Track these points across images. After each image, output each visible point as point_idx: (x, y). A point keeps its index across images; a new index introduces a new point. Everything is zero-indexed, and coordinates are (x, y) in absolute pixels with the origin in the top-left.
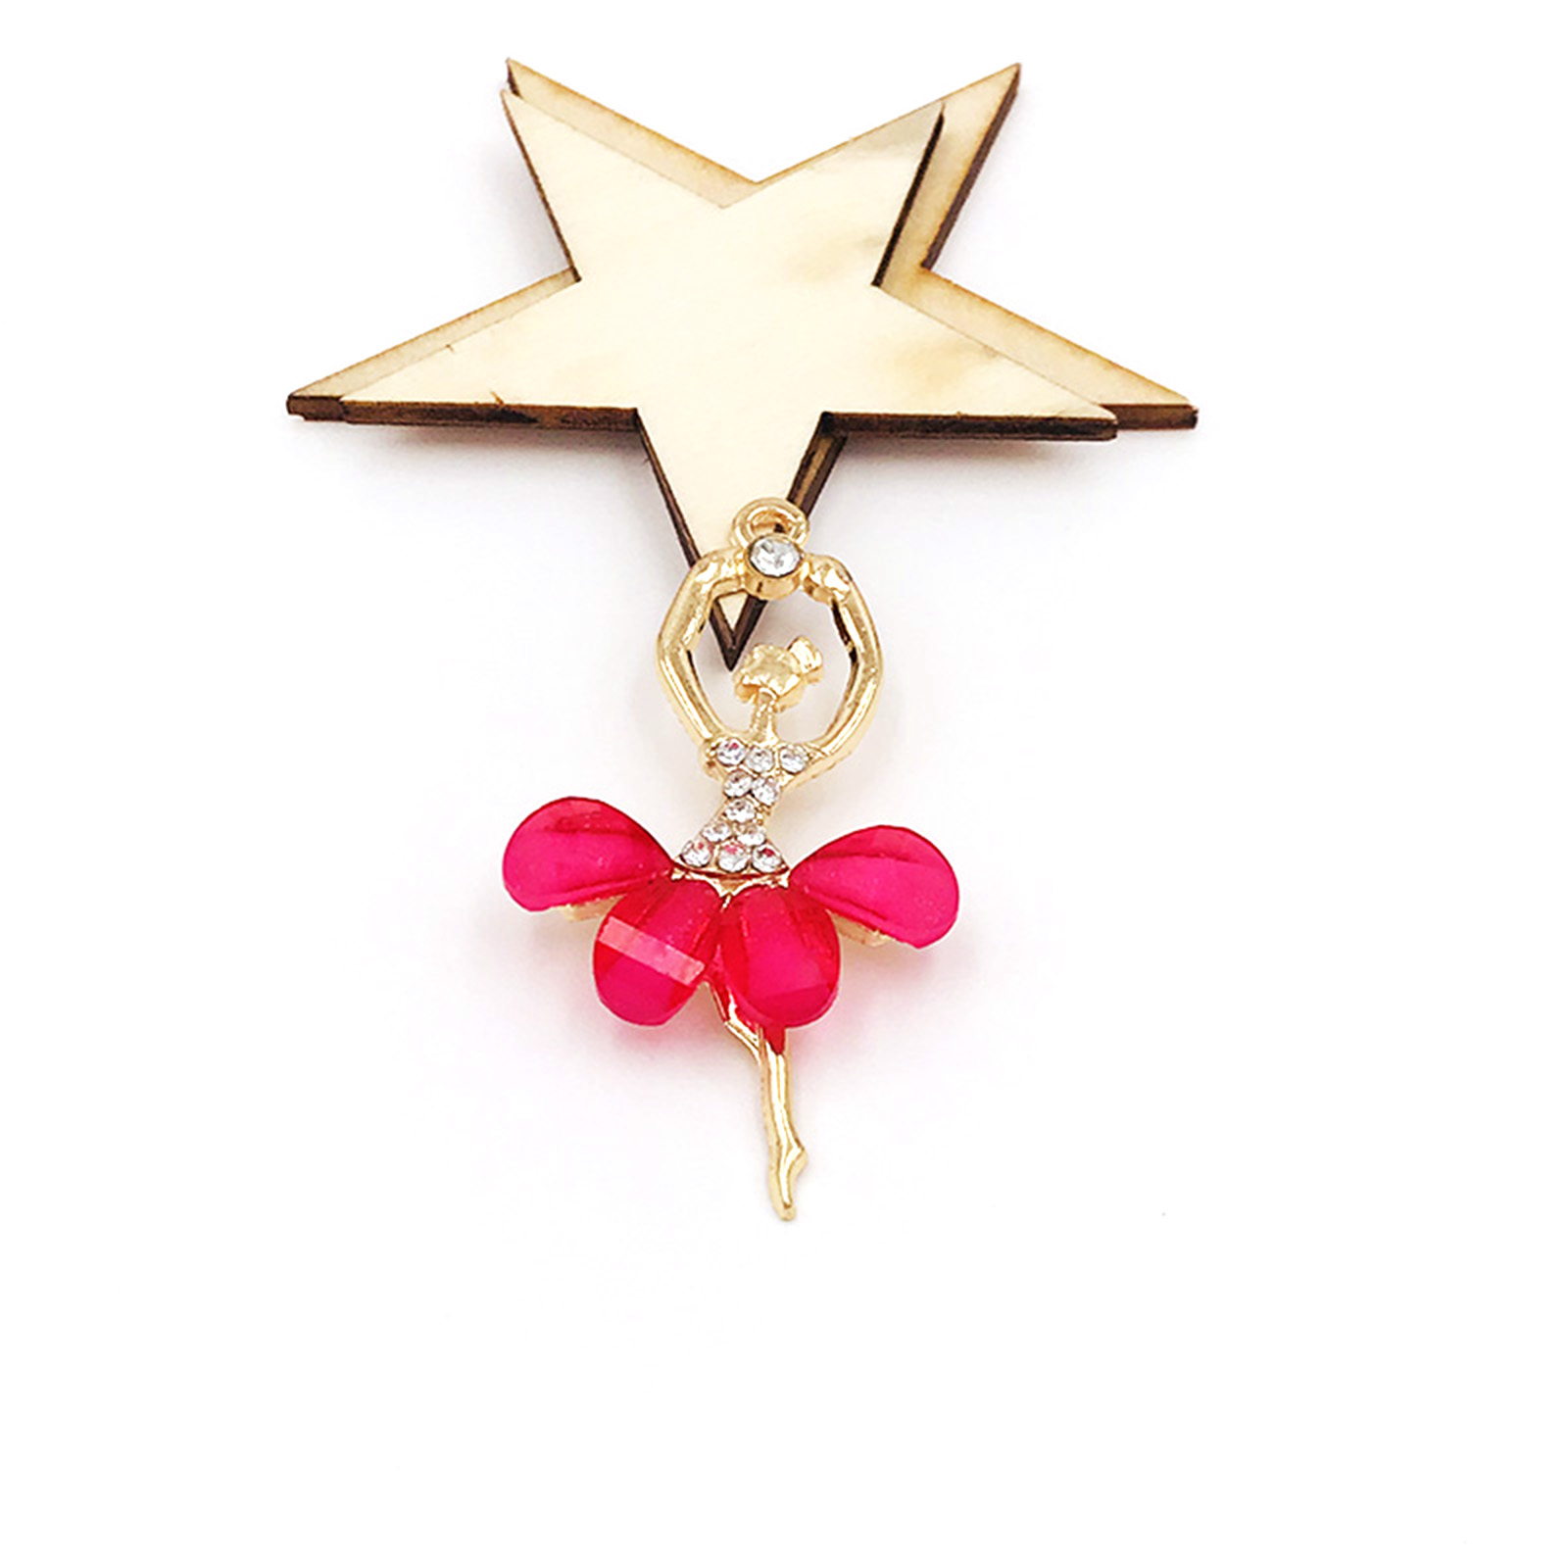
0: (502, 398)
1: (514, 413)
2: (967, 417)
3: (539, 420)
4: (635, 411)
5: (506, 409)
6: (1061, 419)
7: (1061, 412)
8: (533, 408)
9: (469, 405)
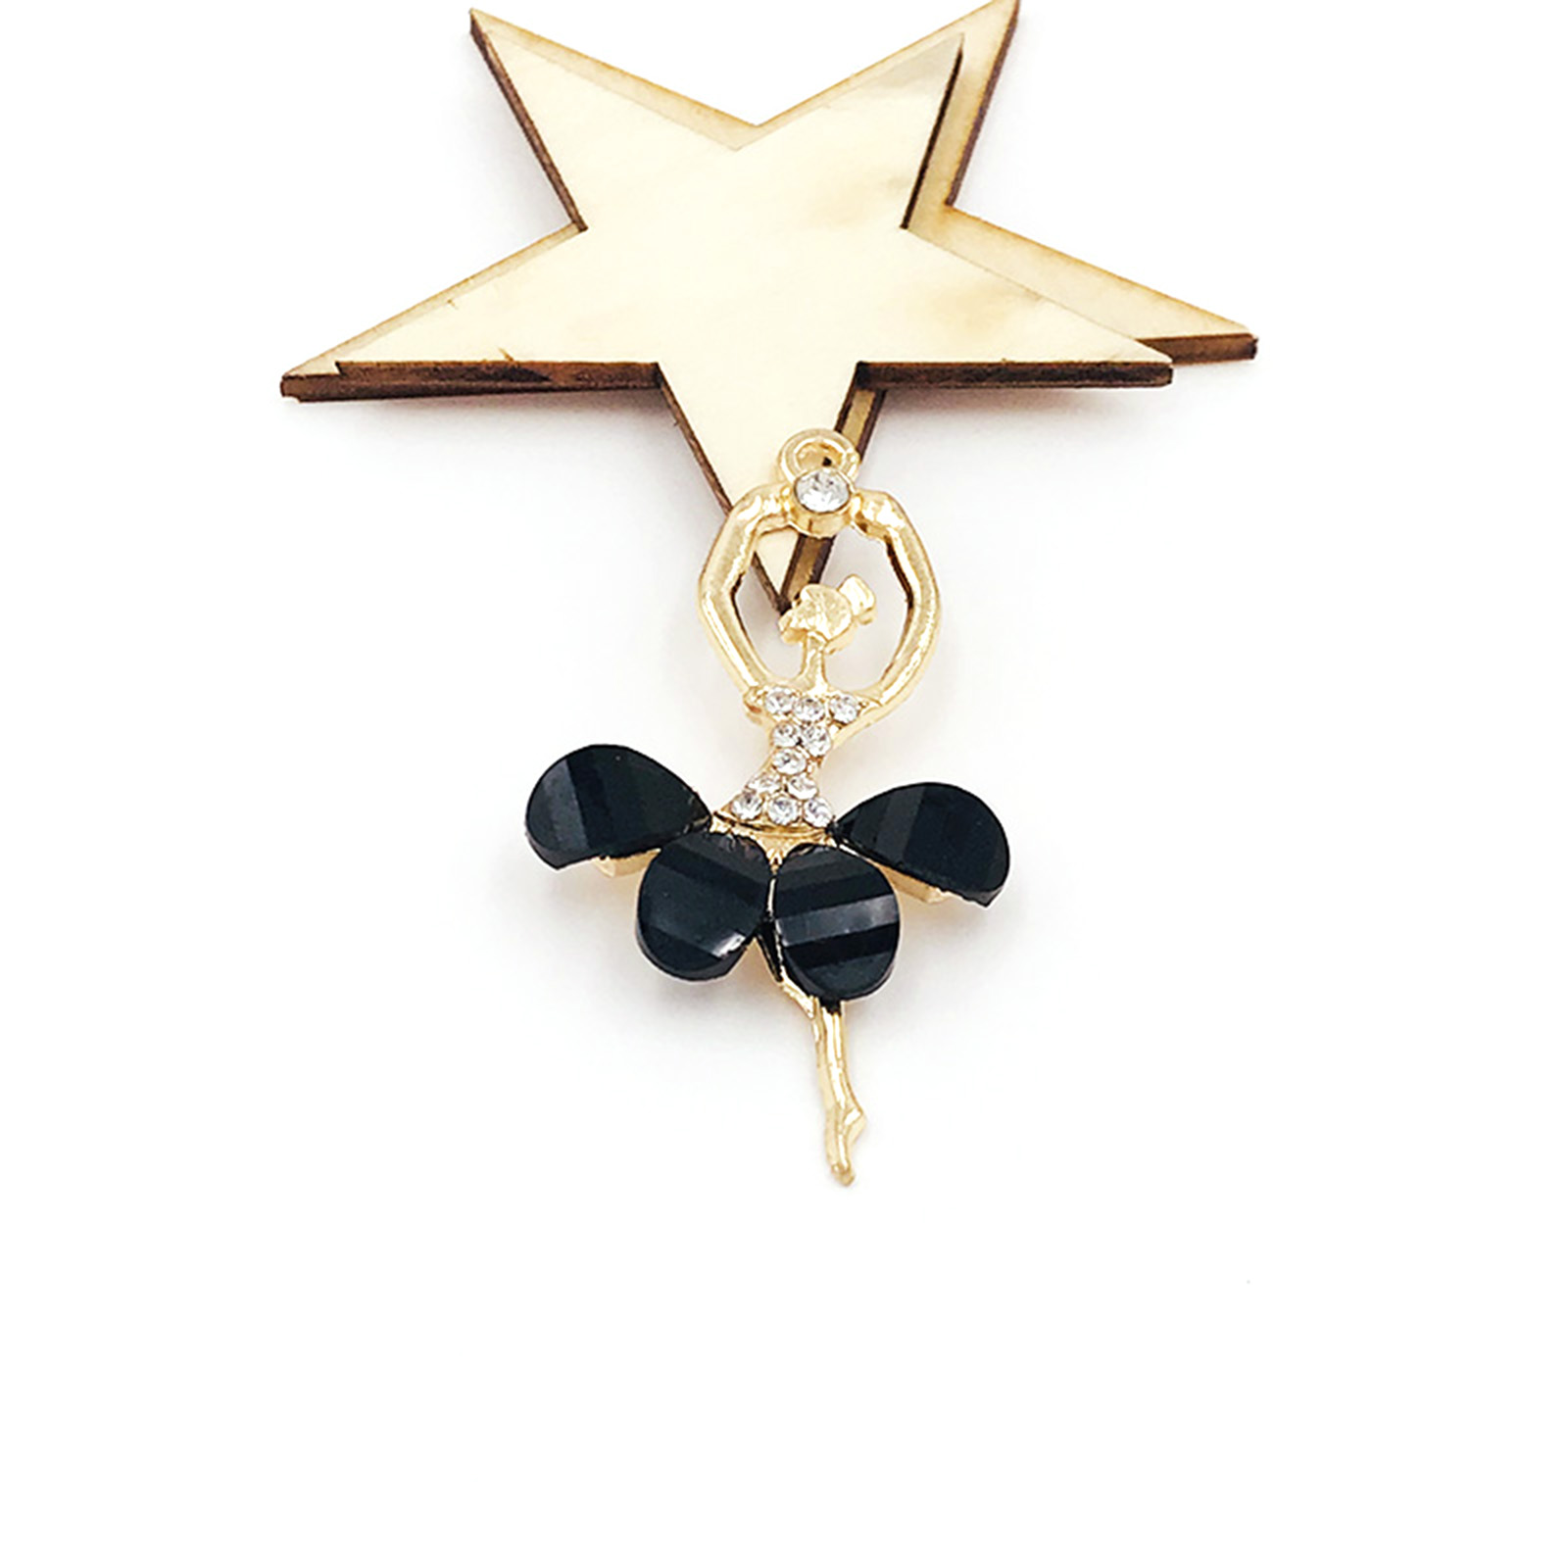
0: (512, 355)
1: (526, 370)
2: (1013, 364)
3: (551, 377)
4: (656, 365)
5: (516, 366)
6: (1114, 364)
7: (1114, 357)
8: (545, 365)
9: (478, 364)
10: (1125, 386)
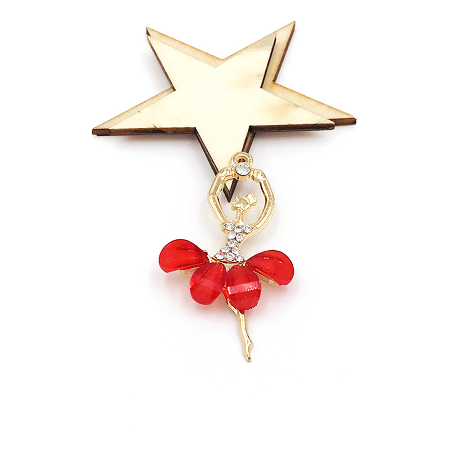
0: (156, 126)
1: (160, 130)
2: (291, 125)
3: (167, 132)
4: (195, 128)
5: (157, 129)
6: (319, 124)
7: (320, 122)
8: (166, 128)
9: (147, 129)
10: (322, 130)
